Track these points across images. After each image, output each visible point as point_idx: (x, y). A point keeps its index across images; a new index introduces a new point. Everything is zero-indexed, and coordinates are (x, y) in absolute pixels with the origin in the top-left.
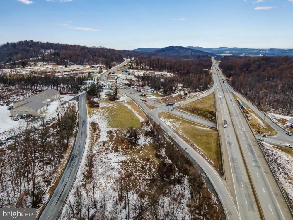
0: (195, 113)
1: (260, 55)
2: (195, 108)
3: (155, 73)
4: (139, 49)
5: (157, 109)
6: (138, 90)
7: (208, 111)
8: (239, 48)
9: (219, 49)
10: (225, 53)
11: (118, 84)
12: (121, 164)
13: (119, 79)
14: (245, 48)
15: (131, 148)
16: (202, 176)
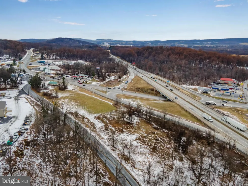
0: (140, 92)
1: (131, 45)
2: (138, 88)
3: (72, 62)
4: (22, 40)
5: (109, 92)
6: (74, 78)
7: (149, 89)
8: (113, 40)
9: (97, 40)
10: (104, 44)
11: (48, 74)
12: (138, 141)
13: (47, 70)
14: (117, 40)
15: (131, 127)
16: (203, 134)
